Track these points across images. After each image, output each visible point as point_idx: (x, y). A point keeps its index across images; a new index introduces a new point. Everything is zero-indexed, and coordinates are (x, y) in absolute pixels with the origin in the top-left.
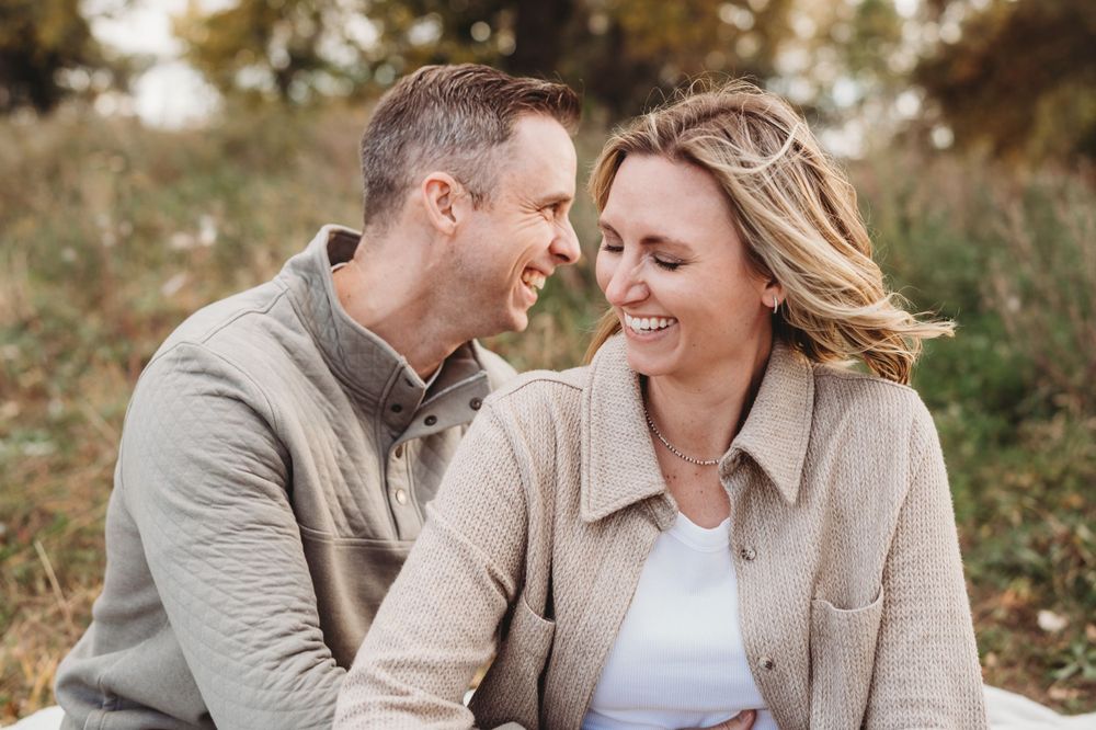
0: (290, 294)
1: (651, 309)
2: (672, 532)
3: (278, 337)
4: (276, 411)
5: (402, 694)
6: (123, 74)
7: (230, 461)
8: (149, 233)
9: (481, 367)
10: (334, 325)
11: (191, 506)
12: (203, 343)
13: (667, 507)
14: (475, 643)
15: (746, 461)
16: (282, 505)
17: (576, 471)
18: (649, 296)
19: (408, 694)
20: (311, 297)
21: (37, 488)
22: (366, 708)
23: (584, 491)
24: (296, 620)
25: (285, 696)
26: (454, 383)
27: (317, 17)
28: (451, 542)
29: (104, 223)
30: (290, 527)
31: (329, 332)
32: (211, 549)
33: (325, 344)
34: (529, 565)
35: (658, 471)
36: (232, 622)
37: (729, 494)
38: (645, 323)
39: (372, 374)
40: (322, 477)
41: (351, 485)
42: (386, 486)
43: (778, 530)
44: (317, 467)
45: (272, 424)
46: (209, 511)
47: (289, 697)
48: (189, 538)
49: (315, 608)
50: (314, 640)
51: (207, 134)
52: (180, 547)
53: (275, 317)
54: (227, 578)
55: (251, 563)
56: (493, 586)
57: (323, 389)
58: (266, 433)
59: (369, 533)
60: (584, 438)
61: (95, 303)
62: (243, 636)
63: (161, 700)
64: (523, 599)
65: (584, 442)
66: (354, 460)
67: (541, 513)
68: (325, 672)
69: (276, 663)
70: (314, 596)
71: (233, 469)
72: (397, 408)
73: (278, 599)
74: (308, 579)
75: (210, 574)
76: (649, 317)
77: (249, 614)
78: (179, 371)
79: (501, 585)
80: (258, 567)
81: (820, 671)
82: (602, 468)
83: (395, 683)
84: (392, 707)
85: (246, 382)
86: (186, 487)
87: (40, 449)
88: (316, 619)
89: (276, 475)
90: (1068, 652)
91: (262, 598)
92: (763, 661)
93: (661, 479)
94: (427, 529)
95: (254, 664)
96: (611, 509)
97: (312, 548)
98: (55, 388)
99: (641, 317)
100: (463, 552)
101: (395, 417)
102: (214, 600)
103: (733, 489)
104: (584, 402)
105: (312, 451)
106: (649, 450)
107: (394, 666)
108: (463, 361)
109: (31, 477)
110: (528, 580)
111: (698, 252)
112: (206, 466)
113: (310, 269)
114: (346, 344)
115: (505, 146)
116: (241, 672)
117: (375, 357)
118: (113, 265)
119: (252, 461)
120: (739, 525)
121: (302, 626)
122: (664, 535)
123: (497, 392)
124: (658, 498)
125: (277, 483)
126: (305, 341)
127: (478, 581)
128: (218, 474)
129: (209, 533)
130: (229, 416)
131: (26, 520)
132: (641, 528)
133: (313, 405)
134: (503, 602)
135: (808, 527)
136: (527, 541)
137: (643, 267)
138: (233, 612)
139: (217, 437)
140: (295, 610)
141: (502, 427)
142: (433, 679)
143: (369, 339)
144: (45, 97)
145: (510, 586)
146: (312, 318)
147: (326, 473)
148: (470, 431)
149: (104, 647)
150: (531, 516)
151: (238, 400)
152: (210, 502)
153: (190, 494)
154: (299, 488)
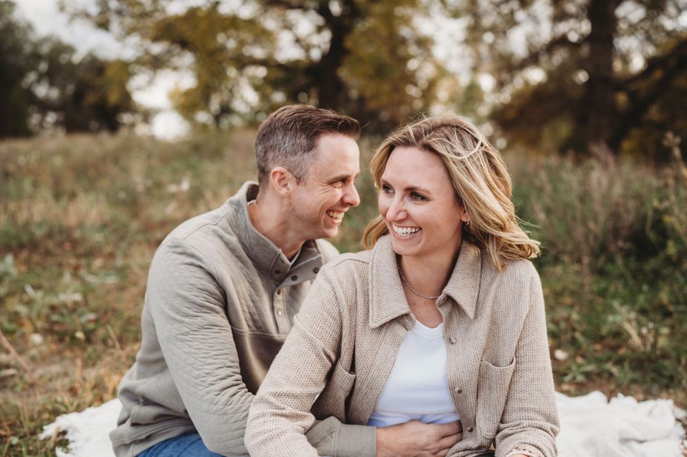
0: (228, 216)
1: (408, 223)
2: (414, 330)
3: (221, 237)
4: (219, 273)
5: (281, 409)
6: (147, 116)
7: (197, 296)
8: (159, 185)
9: (319, 253)
10: (248, 232)
11: (178, 317)
12: (184, 239)
13: (411, 319)
14: (316, 384)
15: (450, 299)
16: (222, 316)
17: (367, 303)
18: (408, 217)
19: (284, 409)
20: (238, 219)
21: (111, 298)
22: (264, 415)
23: (371, 314)
24: (228, 371)
25: (222, 409)
26: (307, 259)
27: (231, 91)
28: (305, 337)
29: (138, 180)
30: (226, 326)
31: (246, 236)
32: (188, 338)
33: (244, 241)
34: (342, 348)
35: (406, 303)
36: (198, 372)
37: (443, 314)
38: (405, 230)
39: (266, 256)
40: (241, 304)
41: (257, 307)
42: (273, 308)
43: (467, 330)
44: (239, 299)
45: (216, 278)
46: (187, 320)
47: (225, 409)
48: (177, 332)
49: (238, 365)
50: (237, 380)
51: (184, 143)
52: (173, 336)
53: (220, 227)
54: (196, 351)
55: (208, 345)
56: (325, 358)
57: (243, 262)
58: (215, 283)
59: (264, 329)
60: (370, 287)
61: (135, 215)
62: (203, 379)
63: (167, 402)
64: (339, 363)
65: (370, 289)
66: (258, 296)
67: (348, 324)
68: (242, 396)
69: (218, 393)
70: (238, 359)
71: (198, 300)
72: (278, 272)
73: (220, 361)
74: (235, 351)
75: (187, 349)
76: (407, 227)
77: (206, 369)
78: (172, 252)
79: (329, 357)
80: (210, 347)
81: (482, 394)
82: (379, 302)
83: (278, 403)
84: (276, 415)
85: (205, 259)
86: (176, 308)
87: (112, 280)
88: (238, 370)
89: (219, 303)
90: (569, 368)
91: (213, 361)
92: (457, 389)
93: (408, 306)
94: (294, 329)
95: (208, 393)
96: (384, 322)
97: (237, 337)
98: (119, 253)
99: (403, 227)
100: (311, 342)
101: (277, 276)
102: (189, 362)
103: (444, 311)
104: (370, 270)
105: (237, 292)
106: (402, 292)
107: (278, 395)
108: (310, 249)
109: (108, 292)
110: (342, 355)
111: (434, 196)
112: (185, 298)
113: (238, 204)
114: (253, 242)
115: (311, 153)
116: (202, 397)
117: (267, 249)
118: (144, 200)
119: (207, 296)
120: (447, 328)
121: (232, 374)
122: (409, 332)
123: (327, 264)
124: (407, 315)
125: (220, 306)
126: (234, 239)
127: (318, 355)
128: (191, 303)
129: (187, 330)
130: (197, 275)
131: (105, 313)
132: (398, 329)
133: (238, 269)
134: (329, 365)
135: (481, 327)
136: (341, 336)
137: (405, 203)
138: (199, 368)
139: (190, 284)
140: (228, 367)
141: (330, 282)
142: (296, 402)
143: (264, 240)
144: (113, 126)
145: (333, 357)
146: (238, 228)
147: (243, 302)
148: (315, 282)
149: (141, 375)
150: (344, 325)
151: (201, 267)
152: (187, 315)
153: (178, 312)
154: (231, 309)
